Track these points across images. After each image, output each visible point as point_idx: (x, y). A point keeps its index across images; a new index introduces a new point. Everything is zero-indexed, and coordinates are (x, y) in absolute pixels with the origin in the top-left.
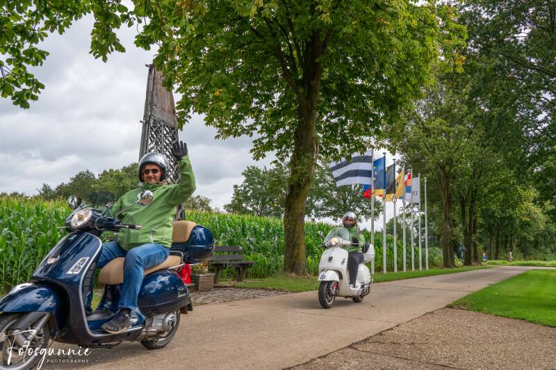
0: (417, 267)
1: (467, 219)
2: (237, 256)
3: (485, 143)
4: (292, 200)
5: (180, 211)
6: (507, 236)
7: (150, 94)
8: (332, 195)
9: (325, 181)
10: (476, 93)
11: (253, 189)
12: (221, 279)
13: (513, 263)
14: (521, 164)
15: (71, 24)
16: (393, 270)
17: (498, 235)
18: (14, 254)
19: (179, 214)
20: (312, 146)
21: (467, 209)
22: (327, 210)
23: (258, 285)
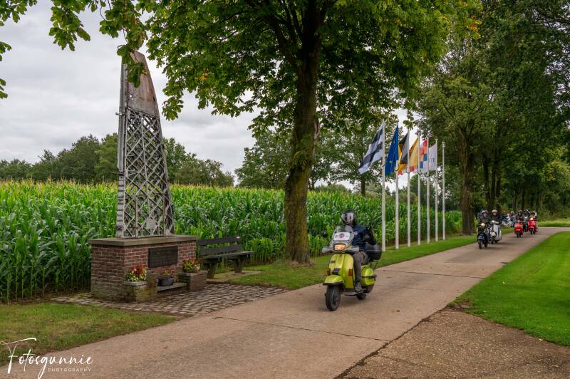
0: (433, 236)
1: (490, 179)
2: (234, 246)
3: (508, 105)
4: (292, 184)
6: (533, 194)
7: (124, 83)
8: (348, 157)
9: (341, 142)
10: (497, 51)
11: (264, 152)
14: (546, 126)
15: (26, 10)
16: (406, 242)
17: (524, 193)
19: (167, 209)
20: (313, 125)
21: (490, 170)
22: (343, 172)
23: (255, 280)
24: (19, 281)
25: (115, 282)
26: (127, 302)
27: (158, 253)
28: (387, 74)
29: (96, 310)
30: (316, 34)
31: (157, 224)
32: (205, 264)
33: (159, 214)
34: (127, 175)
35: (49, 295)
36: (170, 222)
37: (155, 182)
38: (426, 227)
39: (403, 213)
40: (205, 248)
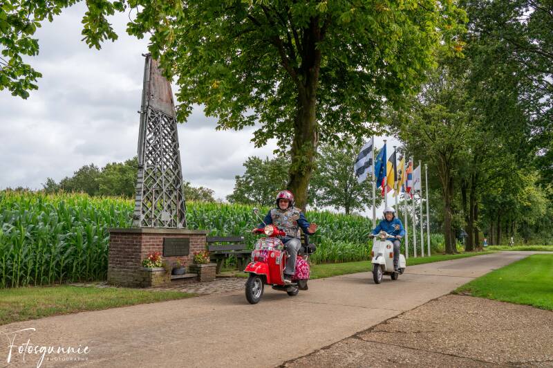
0: (419, 253)
1: (468, 205)
2: (239, 246)
5: (181, 202)
6: (507, 222)
7: (146, 85)
8: (333, 184)
9: (326, 170)
11: (254, 180)
12: (223, 269)
13: (515, 248)
17: (499, 221)
18: (14, 248)
19: (180, 204)
21: (468, 195)
22: (329, 199)
25: (132, 268)
26: (143, 287)
27: (172, 243)
28: (378, 93)
31: (171, 217)
33: (172, 208)
34: (146, 168)
36: (182, 216)
37: (170, 177)
40: (213, 244)
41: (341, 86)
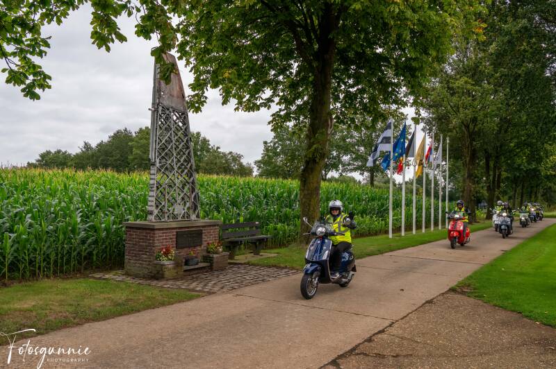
0: (436, 224)
1: (491, 173)
2: (254, 231)
3: (510, 104)
4: (307, 175)
6: (532, 187)
7: (156, 82)
8: (359, 151)
9: (352, 137)
11: (281, 145)
14: (546, 123)
15: (68, 15)
17: (523, 186)
18: (37, 242)
19: (193, 196)
20: (327, 121)
21: (492, 164)
22: (354, 165)
23: (272, 262)
24: (62, 258)
25: (146, 261)
26: (157, 279)
27: (185, 236)
29: (130, 286)
30: (330, 36)
31: (184, 209)
32: (227, 247)
33: (186, 200)
34: (158, 165)
35: (88, 272)
36: (196, 208)
37: (182, 172)
38: (430, 216)
39: (409, 203)
40: (227, 232)
41: (359, 67)
